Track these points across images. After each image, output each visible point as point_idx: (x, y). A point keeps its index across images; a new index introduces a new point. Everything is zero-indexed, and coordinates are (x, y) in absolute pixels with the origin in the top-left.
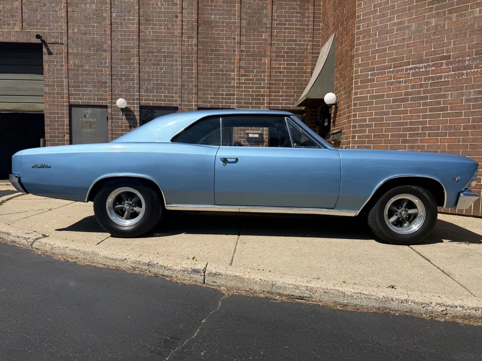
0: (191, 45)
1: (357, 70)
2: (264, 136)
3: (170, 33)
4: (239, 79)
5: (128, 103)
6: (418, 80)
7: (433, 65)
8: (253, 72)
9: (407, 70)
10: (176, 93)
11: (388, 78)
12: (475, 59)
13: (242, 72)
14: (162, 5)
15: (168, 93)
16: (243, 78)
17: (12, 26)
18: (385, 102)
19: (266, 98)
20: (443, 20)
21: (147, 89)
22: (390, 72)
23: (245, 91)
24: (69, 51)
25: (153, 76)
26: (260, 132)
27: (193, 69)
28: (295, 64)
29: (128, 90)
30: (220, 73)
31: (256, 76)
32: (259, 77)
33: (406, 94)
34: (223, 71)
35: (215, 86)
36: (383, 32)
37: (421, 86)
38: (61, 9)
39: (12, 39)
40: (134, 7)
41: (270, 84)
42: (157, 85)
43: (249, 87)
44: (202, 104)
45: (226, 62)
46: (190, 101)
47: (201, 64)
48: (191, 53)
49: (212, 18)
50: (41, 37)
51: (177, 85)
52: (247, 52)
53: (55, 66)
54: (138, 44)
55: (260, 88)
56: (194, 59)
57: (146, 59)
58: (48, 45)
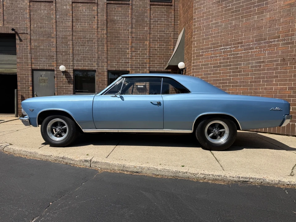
0: (103, 34)
1: (194, 50)
2: (147, 87)
3: (91, 27)
4: (132, 54)
5: (66, 68)
6: (226, 55)
7: (234, 47)
8: (139, 49)
9: (220, 49)
10: (95, 62)
11: (210, 54)
12: (256, 44)
13: (133, 49)
14: (86, 10)
15: (90, 62)
16: (134, 53)
18: (209, 68)
19: (147, 64)
20: (238, 22)
21: (77, 59)
22: (212, 51)
23: (135, 61)
24: (32, 38)
25: (81, 52)
26: (144, 84)
27: (104, 48)
28: (164, 45)
29: (66, 61)
30: (121, 50)
31: (141, 52)
32: (143, 52)
33: (220, 63)
34: (122, 49)
35: (117, 58)
36: (208, 28)
37: (228, 59)
38: (26, 13)
40: (69, 12)
41: (150, 56)
42: (83, 57)
43: (137, 58)
44: (110, 69)
45: (124, 44)
46: (103, 67)
47: (109, 45)
48: (103, 38)
49: (115, 18)
50: (15, 30)
51: (95, 57)
52: (136, 38)
53: (23, 46)
54: (72, 34)
55: (143, 59)
56: (105, 42)
57: (77, 42)
58: (19, 35)
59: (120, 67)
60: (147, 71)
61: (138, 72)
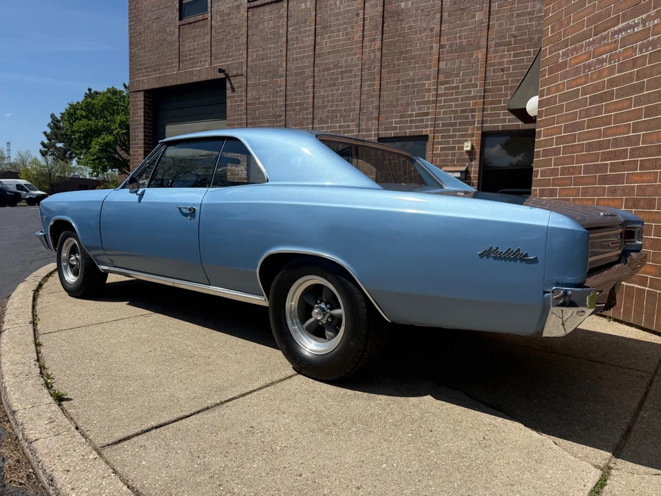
0: (374, 51)
1: (545, 50)
2: (472, 175)
3: (349, 39)
4: (436, 90)
6: (630, 52)
9: (614, 34)
10: (353, 121)
13: (442, 78)
14: (341, 3)
15: (344, 122)
16: (443, 87)
17: (203, 63)
18: (580, 104)
19: (477, 114)
21: (321, 118)
22: (589, 44)
23: (444, 107)
24: (249, 83)
25: (328, 101)
27: (374, 84)
29: (301, 124)
30: (411, 84)
32: (467, 81)
33: (611, 83)
34: (413, 81)
35: (402, 104)
37: (634, 63)
38: (242, 35)
39: (203, 78)
40: (311, 14)
41: (485, 91)
42: (332, 112)
43: (451, 100)
44: (383, 133)
45: (419, 67)
46: (368, 130)
47: (385, 75)
48: (373, 62)
49: (403, 5)
50: (224, 71)
51: (354, 110)
52: (451, 46)
53: (236, 101)
54: (313, 61)
55: (467, 99)
56: (377, 70)
57: (321, 80)
58: (231, 78)
59: (406, 128)
60: (476, 132)
61: (450, 137)
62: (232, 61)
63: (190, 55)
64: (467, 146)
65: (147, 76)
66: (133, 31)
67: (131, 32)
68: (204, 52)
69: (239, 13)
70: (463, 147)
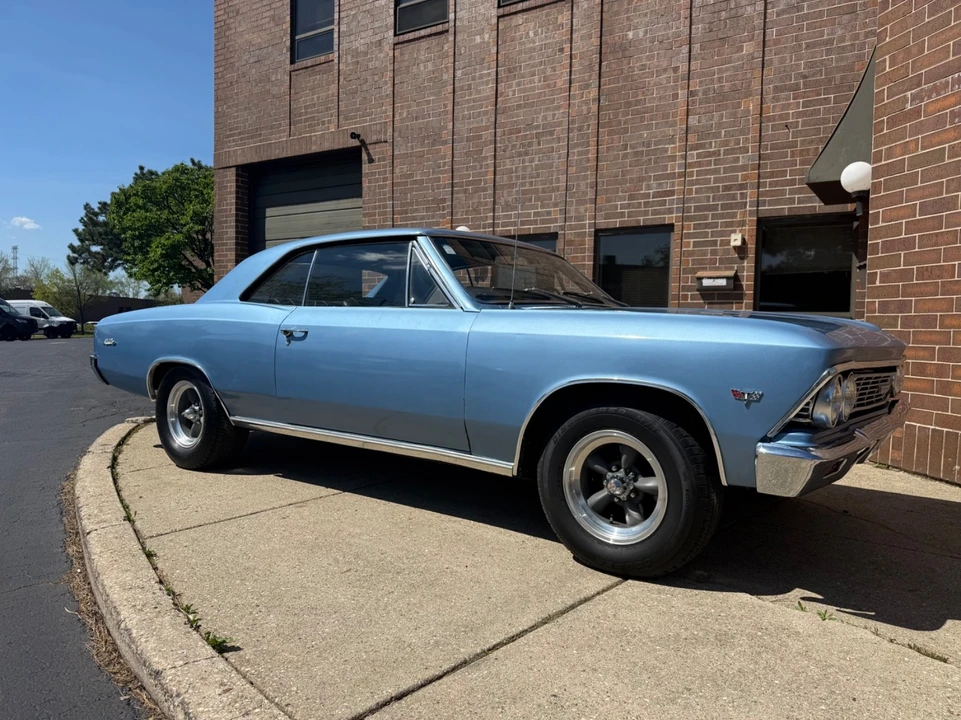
0: (586, 103)
1: (882, 93)
2: (744, 283)
3: (548, 86)
4: (685, 157)
8: (717, 135)
10: (556, 205)
13: (693, 139)
14: (536, 34)
15: (542, 206)
16: (695, 152)
17: (326, 125)
18: (947, 170)
19: (749, 191)
21: (507, 202)
23: (697, 182)
24: (396, 153)
25: (517, 177)
26: (731, 273)
27: (588, 151)
28: (827, 101)
29: (476, 211)
30: (644, 149)
32: (732, 144)
34: (649, 145)
35: (632, 180)
38: (386, 83)
39: (327, 146)
40: (490, 51)
41: (760, 157)
42: (524, 192)
43: (708, 172)
44: (602, 223)
45: (657, 124)
46: (580, 218)
47: (605, 138)
48: (586, 118)
49: (630, 35)
50: (358, 136)
51: (558, 188)
52: (705, 92)
53: (377, 181)
54: (493, 119)
55: (734, 169)
56: (592, 130)
57: (507, 146)
58: (369, 147)
59: (638, 214)
60: (748, 218)
61: (707, 226)
62: (371, 121)
63: (306, 113)
64: (736, 240)
65: (240, 145)
66: (221, 81)
67: (217, 81)
68: (328, 109)
69: (381, 51)
70: (729, 241)
